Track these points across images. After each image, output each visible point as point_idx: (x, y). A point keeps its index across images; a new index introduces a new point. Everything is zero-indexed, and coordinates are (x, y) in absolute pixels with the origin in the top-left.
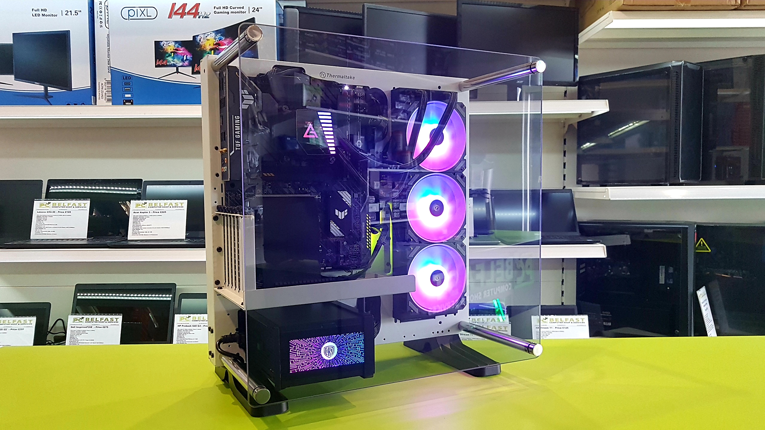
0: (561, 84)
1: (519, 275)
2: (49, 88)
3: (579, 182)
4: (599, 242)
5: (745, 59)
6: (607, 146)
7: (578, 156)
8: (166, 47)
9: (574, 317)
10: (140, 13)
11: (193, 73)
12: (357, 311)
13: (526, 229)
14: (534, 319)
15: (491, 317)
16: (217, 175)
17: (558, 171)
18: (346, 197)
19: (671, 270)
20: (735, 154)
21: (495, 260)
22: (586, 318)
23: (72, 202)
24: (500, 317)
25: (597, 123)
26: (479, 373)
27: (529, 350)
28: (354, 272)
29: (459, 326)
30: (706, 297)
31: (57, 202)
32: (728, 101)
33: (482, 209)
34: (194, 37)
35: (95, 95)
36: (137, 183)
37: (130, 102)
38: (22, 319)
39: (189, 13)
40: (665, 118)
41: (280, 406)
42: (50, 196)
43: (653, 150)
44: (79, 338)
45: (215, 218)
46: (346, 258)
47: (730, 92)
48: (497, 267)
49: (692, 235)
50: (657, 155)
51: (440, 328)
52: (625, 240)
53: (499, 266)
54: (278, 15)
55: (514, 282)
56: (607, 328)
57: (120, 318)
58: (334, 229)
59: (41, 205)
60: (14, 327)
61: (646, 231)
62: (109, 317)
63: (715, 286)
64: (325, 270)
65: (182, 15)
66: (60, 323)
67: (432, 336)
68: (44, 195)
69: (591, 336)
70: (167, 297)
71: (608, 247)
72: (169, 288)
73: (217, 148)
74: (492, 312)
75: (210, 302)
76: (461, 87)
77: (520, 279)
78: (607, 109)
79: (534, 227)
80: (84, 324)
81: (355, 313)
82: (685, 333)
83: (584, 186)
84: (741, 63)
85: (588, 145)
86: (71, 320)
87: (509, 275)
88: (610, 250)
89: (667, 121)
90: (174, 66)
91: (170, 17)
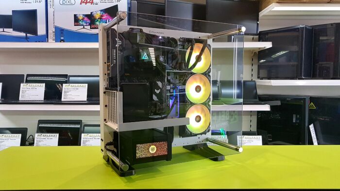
0: (251, 34)
1: (232, 118)
2: (28, 35)
3: (258, 78)
4: (267, 104)
5: (332, 24)
6: (271, 61)
7: (258, 66)
8: (79, 17)
9: (256, 136)
10: (68, 2)
11: (91, 28)
12: (164, 132)
13: (235, 98)
14: (238, 137)
15: (219, 136)
16: (105, 74)
17: (250, 73)
18: (160, 84)
19: (298, 116)
20: (328, 65)
21: (221, 111)
22: (260, 137)
23: (37, 84)
24: (223, 136)
25: (267, 51)
26: (216, 160)
27: (237, 150)
28: (163, 116)
29: (207, 140)
30: (313, 128)
31: (31, 84)
32: (325, 42)
33: (216, 89)
34: (91, 13)
35: (48, 38)
36: (66, 76)
37: (63, 41)
38: (15, 135)
39: (89, 2)
40: (296, 50)
41: (132, 172)
42: (27, 82)
43: (291, 63)
44: (40, 143)
45: (105, 93)
46: (159, 110)
47: (325, 38)
48: (222, 114)
49: (308, 101)
50: (293, 66)
51: (199, 140)
52: (278, 103)
53: (223, 114)
54: (128, 3)
55: (229, 121)
56: (270, 141)
57: (58, 135)
58: (155, 98)
59: (24, 85)
60: (12, 138)
61: (287, 99)
62: (53, 134)
63: (318, 123)
64: (151, 115)
65: (86, 3)
66: (31, 137)
67: (195, 143)
68: (25, 81)
69: (263, 145)
70: (78, 126)
71: (271, 106)
72: (79, 122)
73: (105, 63)
74: (220, 134)
75: (102, 128)
76: (209, 37)
77: (232, 120)
78: (271, 46)
79: (239, 97)
80: (42, 137)
81: (163, 134)
82: (304, 144)
83: (261, 79)
84: (330, 26)
85: (262, 61)
86: (36, 135)
87: (227, 118)
88: (271, 107)
89: (297, 51)
90: (83, 25)
91: (81, 4)
